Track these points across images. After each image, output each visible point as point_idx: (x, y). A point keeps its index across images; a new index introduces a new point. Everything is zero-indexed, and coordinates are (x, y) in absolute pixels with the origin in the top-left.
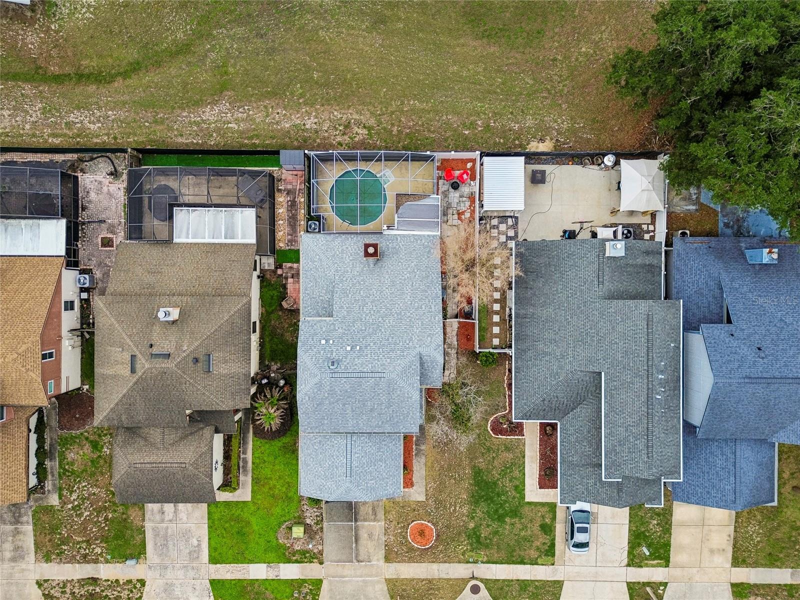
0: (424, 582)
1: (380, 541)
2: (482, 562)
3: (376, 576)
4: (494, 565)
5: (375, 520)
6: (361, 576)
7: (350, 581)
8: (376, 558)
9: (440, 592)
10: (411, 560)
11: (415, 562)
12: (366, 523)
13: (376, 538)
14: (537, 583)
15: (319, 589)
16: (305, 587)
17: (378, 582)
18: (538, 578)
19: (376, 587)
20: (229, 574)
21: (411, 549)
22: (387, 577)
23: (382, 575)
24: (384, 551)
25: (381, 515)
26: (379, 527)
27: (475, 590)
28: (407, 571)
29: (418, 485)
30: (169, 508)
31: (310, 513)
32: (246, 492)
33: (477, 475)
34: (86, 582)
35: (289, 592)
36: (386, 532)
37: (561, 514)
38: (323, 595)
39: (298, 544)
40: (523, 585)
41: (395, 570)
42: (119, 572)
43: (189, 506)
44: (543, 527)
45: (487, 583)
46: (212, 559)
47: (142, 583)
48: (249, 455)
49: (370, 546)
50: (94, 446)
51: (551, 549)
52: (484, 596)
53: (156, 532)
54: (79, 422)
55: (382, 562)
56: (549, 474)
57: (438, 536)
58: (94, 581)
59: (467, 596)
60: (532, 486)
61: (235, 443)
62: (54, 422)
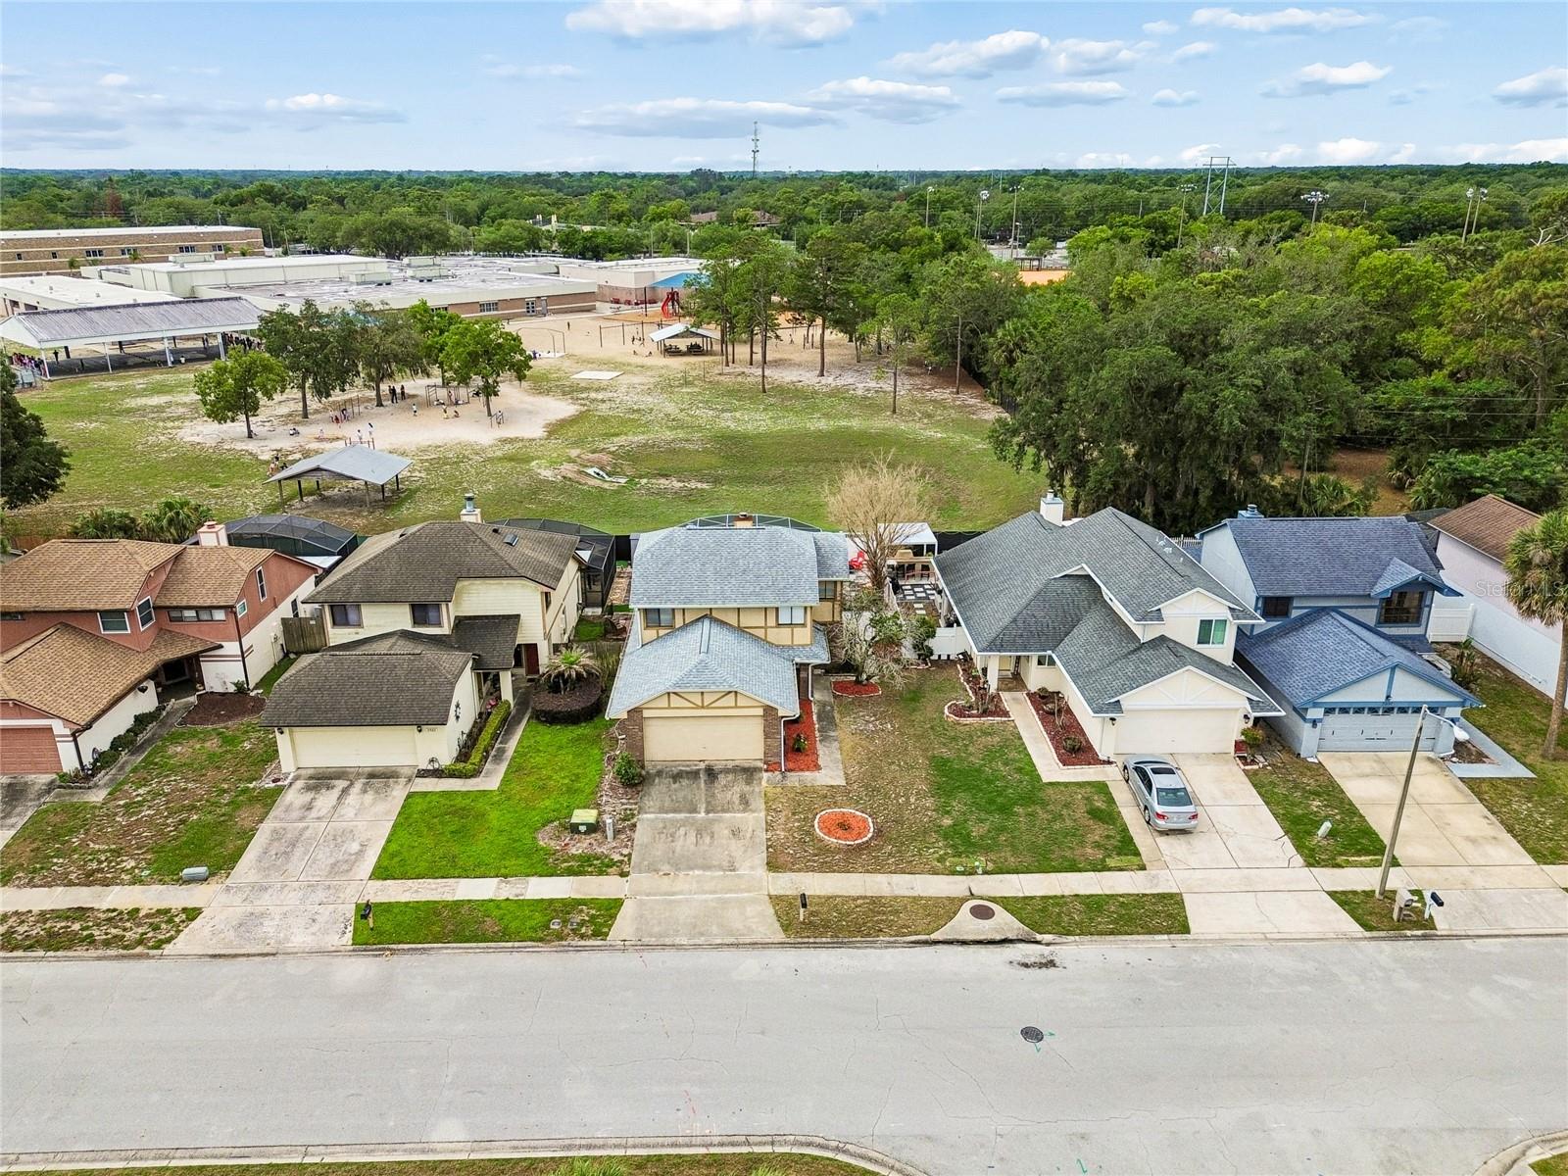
0: (859, 902)
1: (757, 840)
2: (985, 873)
3: (749, 891)
4: (1014, 877)
5: (744, 811)
6: (715, 892)
7: (687, 900)
8: (748, 864)
9: (899, 917)
10: (826, 868)
11: (834, 871)
12: (728, 815)
13: (748, 835)
14: (1121, 899)
15: (613, 917)
16: (582, 911)
17: (754, 901)
18: (1121, 891)
19: (748, 909)
20: (408, 894)
21: (825, 850)
22: (773, 893)
23: (760, 889)
24: (765, 855)
25: (759, 803)
26: (754, 820)
27: (983, 913)
28: (819, 884)
29: (830, 770)
30: (326, 800)
31: (614, 806)
32: (491, 780)
33: (940, 765)
34: (58, 915)
35: (539, 918)
36: (769, 827)
37: (1122, 795)
38: (623, 927)
39: (579, 847)
40: (1094, 905)
41: (790, 883)
42: (149, 897)
43: (369, 797)
44: (1095, 814)
45: (1006, 903)
46: (381, 873)
47: (192, 914)
48: (512, 745)
49: (736, 847)
50: (227, 741)
51: (1126, 846)
52: (1004, 922)
53: (277, 835)
54: (221, 718)
55: (761, 871)
56: (1075, 748)
57: (879, 833)
58: (81, 913)
59: (964, 923)
60: (1048, 766)
61: (494, 721)
62: (176, 720)
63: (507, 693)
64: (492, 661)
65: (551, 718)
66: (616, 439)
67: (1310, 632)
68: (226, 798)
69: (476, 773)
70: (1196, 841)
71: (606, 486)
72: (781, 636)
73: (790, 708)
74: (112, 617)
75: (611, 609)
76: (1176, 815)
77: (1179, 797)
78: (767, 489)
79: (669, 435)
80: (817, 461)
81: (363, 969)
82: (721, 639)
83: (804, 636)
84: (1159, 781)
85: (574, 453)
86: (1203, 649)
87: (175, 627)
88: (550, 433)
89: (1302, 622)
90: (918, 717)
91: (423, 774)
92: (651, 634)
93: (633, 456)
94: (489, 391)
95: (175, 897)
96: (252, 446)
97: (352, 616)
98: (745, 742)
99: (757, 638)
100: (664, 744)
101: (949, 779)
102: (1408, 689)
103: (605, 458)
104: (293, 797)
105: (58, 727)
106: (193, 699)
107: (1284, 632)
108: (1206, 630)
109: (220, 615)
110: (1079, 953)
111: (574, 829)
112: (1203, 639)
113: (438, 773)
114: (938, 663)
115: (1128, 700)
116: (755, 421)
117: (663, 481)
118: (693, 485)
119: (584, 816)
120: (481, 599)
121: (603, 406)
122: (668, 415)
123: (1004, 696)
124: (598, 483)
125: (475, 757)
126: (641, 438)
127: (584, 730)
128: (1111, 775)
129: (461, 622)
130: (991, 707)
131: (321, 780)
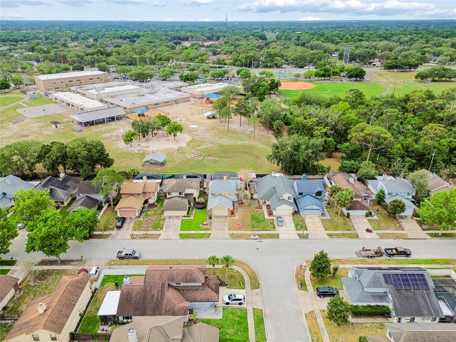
0: (240, 234)
1: (227, 226)
2: (256, 231)
3: (226, 233)
4: (260, 231)
5: (225, 222)
6: (222, 233)
7: (219, 234)
8: (226, 229)
9: (244, 236)
11: (237, 230)
12: (223, 223)
14: (272, 234)
16: (206, 235)
19: (226, 235)
20: (185, 232)
21: (236, 228)
23: (228, 233)
24: (228, 228)
25: (227, 221)
26: (227, 224)
27: (254, 236)
28: (235, 232)
29: (237, 216)
30: (171, 220)
31: (209, 221)
32: (192, 217)
33: (252, 216)
34: (145, 234)
35: (201, 236)
36: (229, 225)
37: (275, 221)
38: (211, 237)
39: (205, 227)
40: (268, 235)
41: (231, 232)
42: (154, 232)
43: (177, 220)
44: (271, 223)
45: (257, 234)
46: (181, 230)
47: (160, 235)
48: (194, 212)
49: (224, 227)
50: (155, 211)
51: (274, 227)
52: (257, 237)
53: (167, 225)
54: (153, 208)
55: (228, 230)
56: (271, 214)
57: (243, 225)
58: (147, 234)
59: (252, 237)
60: (266, 216)
61: (191, 209)
62: (146, 208)
63: (192, 205)
64: (190, 200)
65: (198, 208)
66: (200, 147)
67: (305, 198)
68: (158, 220)
69: (190, 217)
70: (283, 227)
71: (199, 159)
72: (231, 197)
73: (232, 209)
74: (139, 194)
75: (204, 189)
76: (281, 224)
77: (282, 221)
78: (229, 160)
79: (210, 145)
80: (238, 152)
81: (182, 241)
82: (222, 198)
83: (234, 197)
84: (279, 219)
85: (193, 151)
86: (289, 200)
87: (145, 195)
88: (188, 145)
89: (305, 196)
90: (250, 208)
91: (183, 217)
92: (212, 197)
93: (203, 151)
94: (175, 135)
95: (158, 233)
96: (132, 149)
97: (171, 194)
98: (226, 213)
99: (227, 197)
100: (215, 213)
101: (253, 218)
102: (314, 207)
103: (199, 152)
104: (167, 220)
105: (136, 210)
106: (147, 205)
107: (302, 197)
108: (289, 198)
109: (151, 193)
110: (265, 241)
111: (204, 224)
112: (289, 199)
113: (185, 217)
114: (254, 199)
115: (277, 208)
116: (226, 141)
117: (210, 157)
118: (215, 158)
119: (205, 223)
120: (188, 191)
121: (197, 137)
122: (209, 140)
123: (263, 205)
124: (198, 158)
125: (190, 214)
126: (205, 147)
127: (203, 210)
128: (274, 218)
129: (185, 194)
130: (260, 208)
131: (170, 217)
